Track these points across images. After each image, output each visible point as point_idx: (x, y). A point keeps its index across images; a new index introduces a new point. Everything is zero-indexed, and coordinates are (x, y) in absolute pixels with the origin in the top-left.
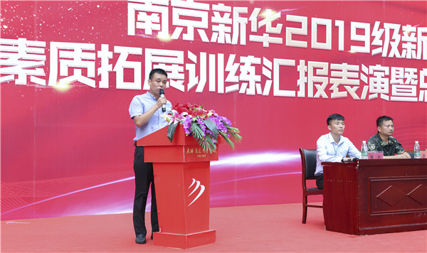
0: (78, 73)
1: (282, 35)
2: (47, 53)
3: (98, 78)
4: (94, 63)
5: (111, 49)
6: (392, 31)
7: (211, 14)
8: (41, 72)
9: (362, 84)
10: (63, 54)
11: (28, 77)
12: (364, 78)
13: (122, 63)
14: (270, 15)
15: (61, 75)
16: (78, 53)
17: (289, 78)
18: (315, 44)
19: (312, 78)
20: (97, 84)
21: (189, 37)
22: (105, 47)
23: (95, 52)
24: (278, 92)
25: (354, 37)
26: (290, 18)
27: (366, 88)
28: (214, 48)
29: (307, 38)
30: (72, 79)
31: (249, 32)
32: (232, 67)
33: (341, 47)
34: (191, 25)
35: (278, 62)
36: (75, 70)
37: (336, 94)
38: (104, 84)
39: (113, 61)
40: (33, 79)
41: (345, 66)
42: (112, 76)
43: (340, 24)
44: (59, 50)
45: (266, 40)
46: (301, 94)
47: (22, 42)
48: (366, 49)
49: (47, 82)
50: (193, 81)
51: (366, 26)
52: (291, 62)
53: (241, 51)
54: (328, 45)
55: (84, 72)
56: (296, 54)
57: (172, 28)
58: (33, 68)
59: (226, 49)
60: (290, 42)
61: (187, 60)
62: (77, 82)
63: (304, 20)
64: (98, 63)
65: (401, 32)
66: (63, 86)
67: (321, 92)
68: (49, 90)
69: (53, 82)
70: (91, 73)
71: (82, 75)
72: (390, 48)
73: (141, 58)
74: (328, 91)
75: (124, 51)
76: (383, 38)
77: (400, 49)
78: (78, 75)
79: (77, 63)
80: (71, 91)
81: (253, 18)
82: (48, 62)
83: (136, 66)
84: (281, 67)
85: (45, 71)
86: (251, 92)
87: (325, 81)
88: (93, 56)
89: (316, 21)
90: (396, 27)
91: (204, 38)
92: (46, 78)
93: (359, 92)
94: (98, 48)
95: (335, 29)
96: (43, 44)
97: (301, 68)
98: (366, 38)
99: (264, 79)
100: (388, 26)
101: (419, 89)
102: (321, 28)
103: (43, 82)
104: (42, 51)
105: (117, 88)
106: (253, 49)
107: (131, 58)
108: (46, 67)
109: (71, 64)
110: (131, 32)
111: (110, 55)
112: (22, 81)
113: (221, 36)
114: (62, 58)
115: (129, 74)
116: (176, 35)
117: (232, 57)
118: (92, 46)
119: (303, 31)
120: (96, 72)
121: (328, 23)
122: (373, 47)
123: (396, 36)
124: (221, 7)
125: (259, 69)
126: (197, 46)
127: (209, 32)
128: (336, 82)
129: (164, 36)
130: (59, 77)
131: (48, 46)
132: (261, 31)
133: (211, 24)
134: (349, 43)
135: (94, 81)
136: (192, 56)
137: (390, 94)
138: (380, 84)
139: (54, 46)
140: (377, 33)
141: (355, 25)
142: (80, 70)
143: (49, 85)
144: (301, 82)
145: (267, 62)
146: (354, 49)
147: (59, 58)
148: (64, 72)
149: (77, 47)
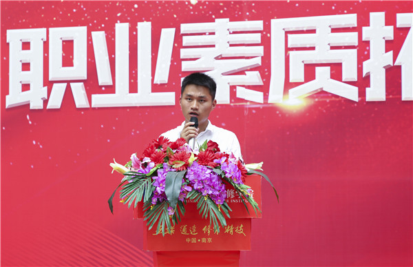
0: (323, 74)
2: (266, 42)
3: (363, 82)
4: (355, 51)
5: (390, 21)
8: (254, 78)
10: (294, 40)
11: (233, 89)
15: (291, 81)
20: (362, 94)
22: (377, 18)
23: (358, 29)
30: (312, 86)
36: (317, 68)
38: (377, 92)
39: (394, 45)
40: (241, 93)
42: (393, 74)
44: (287, 33)
47: (222, 25)
49: (266, 97)
55: (336, 70)
58: (241, 72)
62: (322, 93)
64: (363, 50)
66: (295, 101)
68: (269, 111)
69: (276, 96)
70: (350, 72)
71: (332, 77)
78: (323, 79)
79: (323, 54)
80: (310, 110)
82: (267, 58)
85: (263, 76)
88: (352, 38)
92: (264, 88)
94: (364, 21)
96: (259, 25)
103: (257, 97)
104: (257, 38)
105: (404, 98)
108: (264, 69)
109: (310, 57)
111: (389, 33)
112: (222, 97)
114: (292, 49)
118: (351, 19)
120: (360, 70)
130: (288, 85)
131: (267, 28)
135: (356, 89)
139: (279, 25)
142: (328, 69)
143: (270, 101)
147: (287, 49)
148: (297, 74)
149: (323, 23)
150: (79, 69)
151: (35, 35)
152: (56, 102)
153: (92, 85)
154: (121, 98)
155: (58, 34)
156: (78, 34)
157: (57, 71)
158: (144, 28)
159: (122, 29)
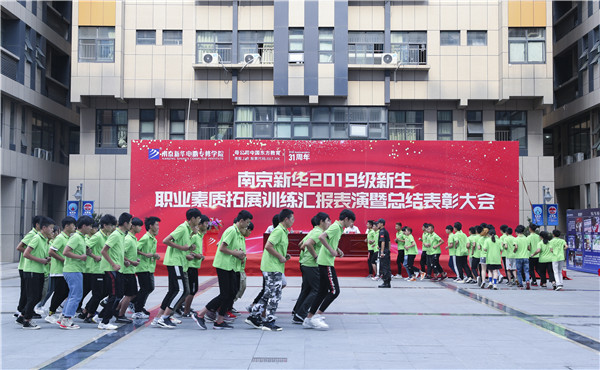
1: (309, 182)
2: (208, 196)
3: (226, 204)
4: (225, 198)
5: (232, 193)
6: (370, 176)
7: (274, 176)
8: (206, 202)
9: (353, 201)
11: (202, 204)
12: (354, 199)
13: (236, 198)
14: (302, 174)
15: (213, 203)
16: (219, 195)
17: (312, 200)
18: (325, 185)
19: (324, 200)
20: (226, 206)
21: (264, 186)
22: (229, 192)
23: (226, 194)
24: (305, 206)
25: (347, 180)
26: (312, 174)
27: (354, 204)
28: (275, 190)
29: (322, 182)
30: (217, 204)
31: (291, 182)
32: (283, 197)
33: (340, 185)
34: (264, 181)
35: (306, 194)
36: (218, 201)
37: (337, 206)
38: (229, 206)
39: (232, 197)
41: (342, 194)
42: (232, 202)
43: (340, 175)
45: (300, 185)
46: (318, 207)
47: (200, 192)
48: (355, 185)
49: (208, 206)
50: (265, 203)
51: (355, 175)
52: (313, 193)
53: (287, 190)
54: (333, 185)
56: (316, 190)
57: (256, 183)
58: (204, 201)
59: (280, 190)
60: (312, 185)
61: (263, 195)
62: (219, 205)
63: (320, 175)
64: (227, 198)
65: (376, 176)
66: (214, 207)
67: (329, 206)
68: (209, 209)
69: (210, 206)
70: (224, 202)
71: (221, 203)
72: (369, 184)
73: (243, 196)
74: (333, 205)
75: (236, 193)
76: (365, 179)
77: (376, 184)
78: (219, 203)
79: (219, 198)
80: (217, 209)
81: (294, 176)
82: (208, 199)
83: (241, 199)
84: (308, 196)
86: (292, 206)
87: (331, 201)
88: (225, 196)
89: (325, 175)
90: (373, 174)
91: (270, 186)
92: (208, 204)
93: (351, 205)
95: (337, 178)
96: (207, 192)
97: (318, 195)
98: (355, 180)
99: (299, 201)
100: (367, 174)
101: (387, 202)
102: (329, 178)
105: (234, 207)
106: (293, 189)
107: (239, 196)
108: (208, 201)
110: (240, 186)
111: (231, 195)
112: (200, 206)
113: (278, 184)
114: (213, 197)
115: (238, 202)
116: (258, 186)
117: (283, 193)
118: (224, 192)
119: (320, 179)
120: (226, 201)
121: (333, 175)
122: (359, 184)
123: (373, 178)
124: (278, 173)
125: (296, 197)
126: (267, 189)
127: (273, 184)
128: (337, 201)
129: (253, 186)
131: (209, 193)
132: (298, 181)
133: (273, 180)
134: (344, 183)
136: (265, 193)
137: (369, 205)
138: (362, 201)
139: (211, 193)
140: (361, 177)
141: (347, 175)
142: (220, 201)
144: (318, 202)
145: (300, 194)
146: (347, 186)
149: (219, 193)
150: (171, 200)
151: (162, 193)
152: (166, 206)
153: (173, 203)
154: (179, 205)
155: (166, 193)
156: (171, 193)
157: (166, 200)
158: (184, 193)
159: (180, 193)
